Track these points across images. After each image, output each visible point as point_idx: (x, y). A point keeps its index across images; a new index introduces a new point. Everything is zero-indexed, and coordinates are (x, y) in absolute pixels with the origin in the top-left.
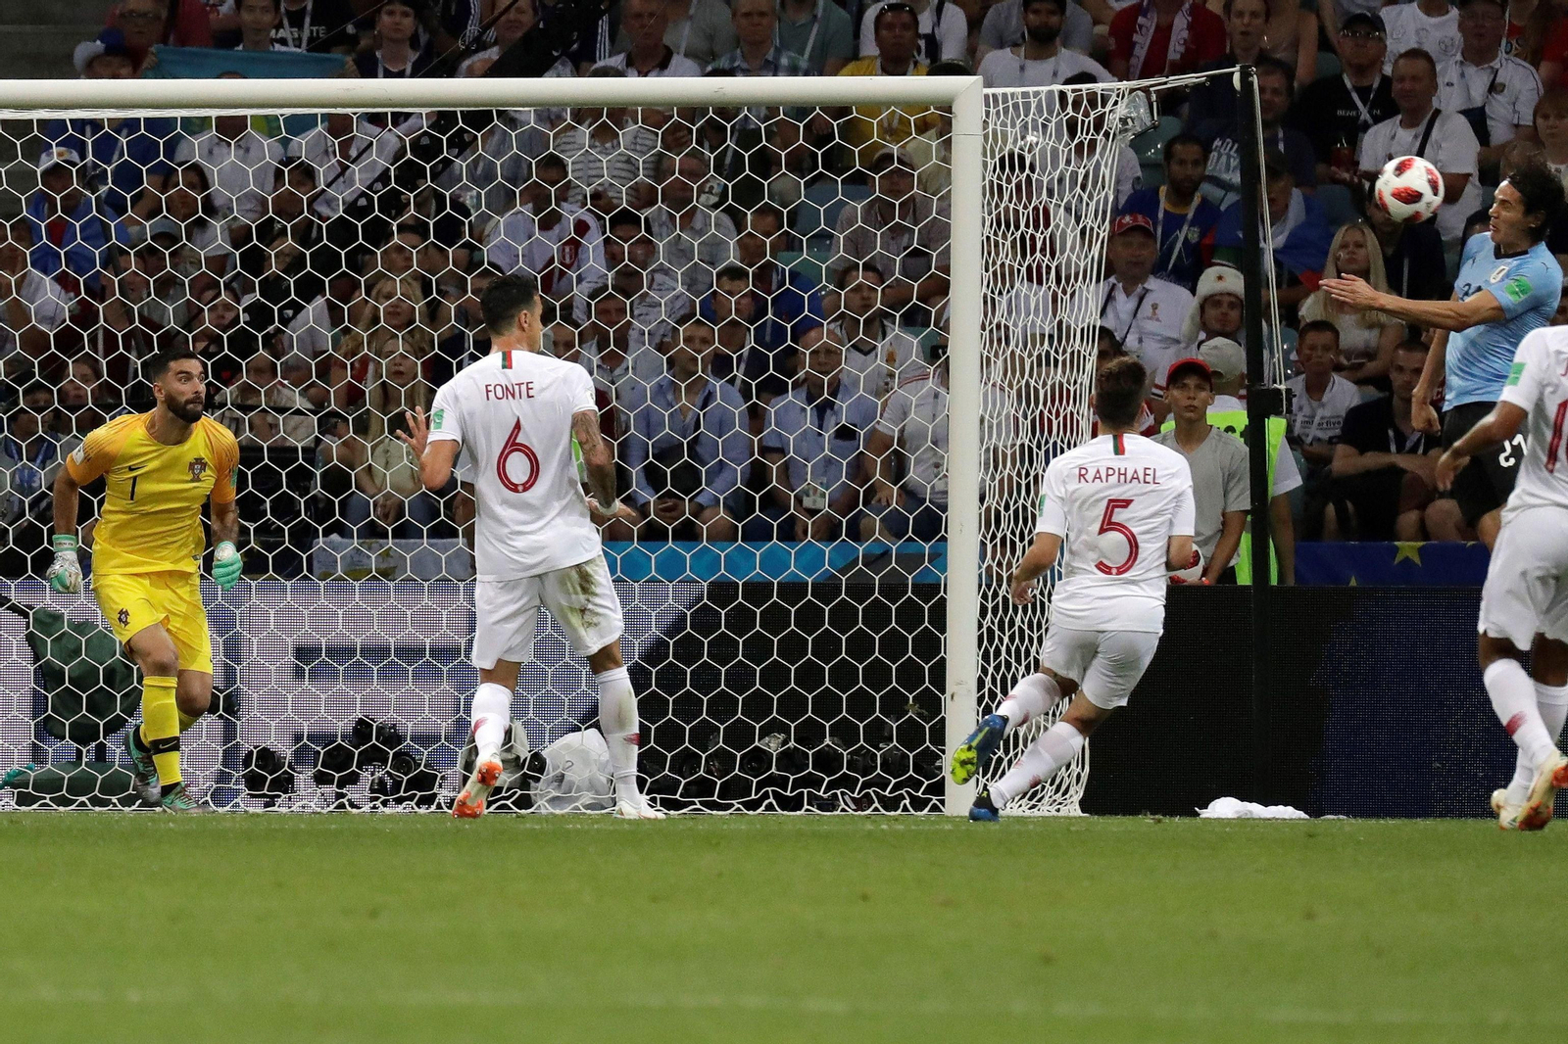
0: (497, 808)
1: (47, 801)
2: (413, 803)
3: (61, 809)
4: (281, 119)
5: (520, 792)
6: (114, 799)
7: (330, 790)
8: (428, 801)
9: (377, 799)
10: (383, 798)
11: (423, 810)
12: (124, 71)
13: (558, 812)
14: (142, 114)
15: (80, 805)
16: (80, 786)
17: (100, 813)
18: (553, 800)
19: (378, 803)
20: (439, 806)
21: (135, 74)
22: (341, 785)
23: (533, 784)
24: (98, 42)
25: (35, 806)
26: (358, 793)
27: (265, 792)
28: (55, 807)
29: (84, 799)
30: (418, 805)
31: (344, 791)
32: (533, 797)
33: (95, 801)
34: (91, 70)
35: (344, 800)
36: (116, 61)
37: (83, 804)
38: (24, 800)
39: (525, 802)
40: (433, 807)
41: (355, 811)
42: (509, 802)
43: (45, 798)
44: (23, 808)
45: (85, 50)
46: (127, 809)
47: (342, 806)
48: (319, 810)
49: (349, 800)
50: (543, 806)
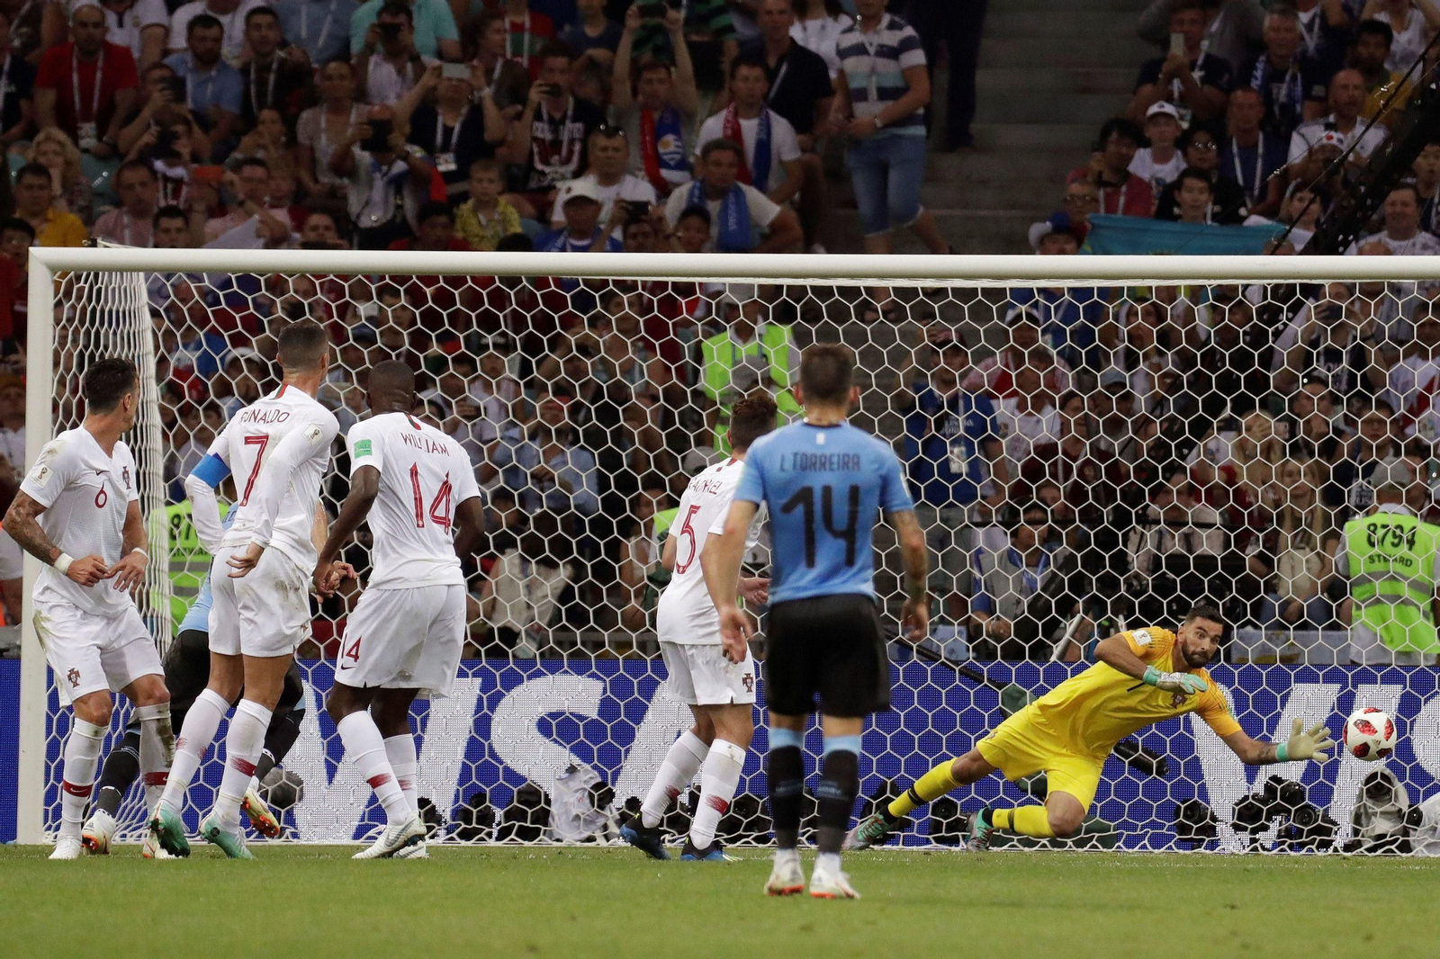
0: (1384, 852)
1: (1015, 843)
2: (1314, 847)
3: (1026, 849)
4: (1209, 289)
5: (1401, 839)
6: (1070, 842)
7: (1246, 836)
8: (1325, 845)
9: (1284, 843)
10: (1289, 841)
11: (1321, 853)
12: (1069, 247)
13: (1432, 855)
14: (1095, 284)
15: (1042, 846)
18: (1428, 846)
19: (1285, 847)
20: (1336, 850)
21: (1078, 250)
22: (1254, 831)
23: (1412, 832)
24: (1048, 224)
26: (1267, 838)
27: (1192, 836)
28: (1021, 848)
30: (1318, 848)
31: (1257, 836)
32: (1412, 843)
34: (1044, 247)
35: (1258, 844)
36: (1061, 238)
37: (1044, 846)
39: (1405, 847)
40: (1330, 851)
41: (1266, 853)
42: (1393, 847)
43: (1013, 840)
45: (1038, 229)
46: (1080, 850)
47: (1255, 849)
48: (1237, 852)
49: (1261, 844)
50: (1419, 851)
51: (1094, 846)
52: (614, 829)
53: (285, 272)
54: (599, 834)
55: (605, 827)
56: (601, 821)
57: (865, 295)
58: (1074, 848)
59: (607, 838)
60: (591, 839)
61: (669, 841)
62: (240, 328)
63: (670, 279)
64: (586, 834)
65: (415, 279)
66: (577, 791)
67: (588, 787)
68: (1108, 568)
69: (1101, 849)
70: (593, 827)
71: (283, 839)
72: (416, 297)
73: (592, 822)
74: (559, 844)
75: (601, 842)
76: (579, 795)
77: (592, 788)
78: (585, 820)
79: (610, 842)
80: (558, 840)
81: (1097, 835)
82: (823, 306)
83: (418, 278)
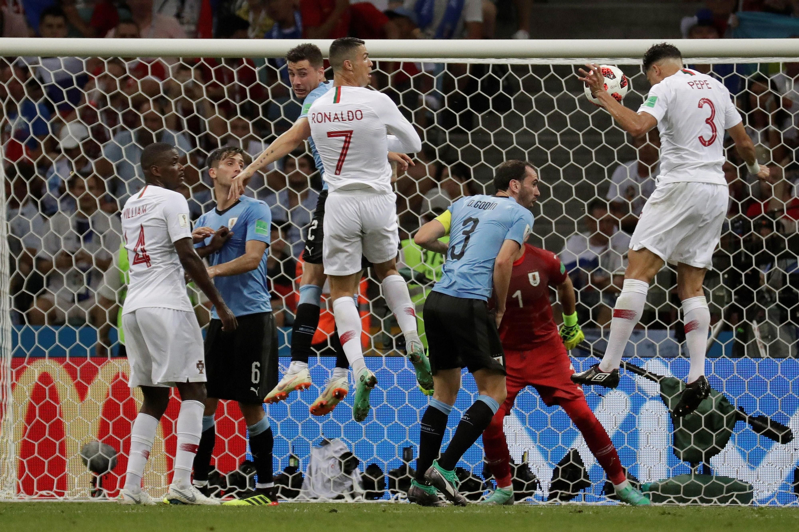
1: (672, 499)
3: (681, 504)
6: (715, 499)
12: (711, 36)
16: (692, 490)
17: (707, 507)
24: (696, 17)
25: (665, 503)
28: (677, 503)
29: (696, 498)
33: (702, 500)
34: (692, 33)
36: (705, 27)
37: (695, 501)
38: (657, 499)
43: (670, 498)
44: (657, 504)
45: (687, 22)
46: (723, 505)
51: (734, 502)
52: (358, 489)
53: (101, 56)
54: (346, 494)
55: (352, 488)
56: (348, 483)
57: (552, 72)
58: (719, 504)
59: (353, 496)
60: (340, 497)
61: (402, 498)
62: (66, 100)
63: (402, 60)
64: (336, 494)
65: (202, 60)
66: (330, 458)
67: (338, 456)
68: (744, 284)
69: (740, 504)
70: (342, 488)
71: (100, 497)
72: (204, 74)
73: (341, 484)
74: (315, 501)
75: (350, 500)
76: (331, 462)
77: (341, 457)
78: (334, 482)
79: (356, 499)
80: (315, 498)
81: (736, 493)
82: (520, 80)
83: (205, 60)
